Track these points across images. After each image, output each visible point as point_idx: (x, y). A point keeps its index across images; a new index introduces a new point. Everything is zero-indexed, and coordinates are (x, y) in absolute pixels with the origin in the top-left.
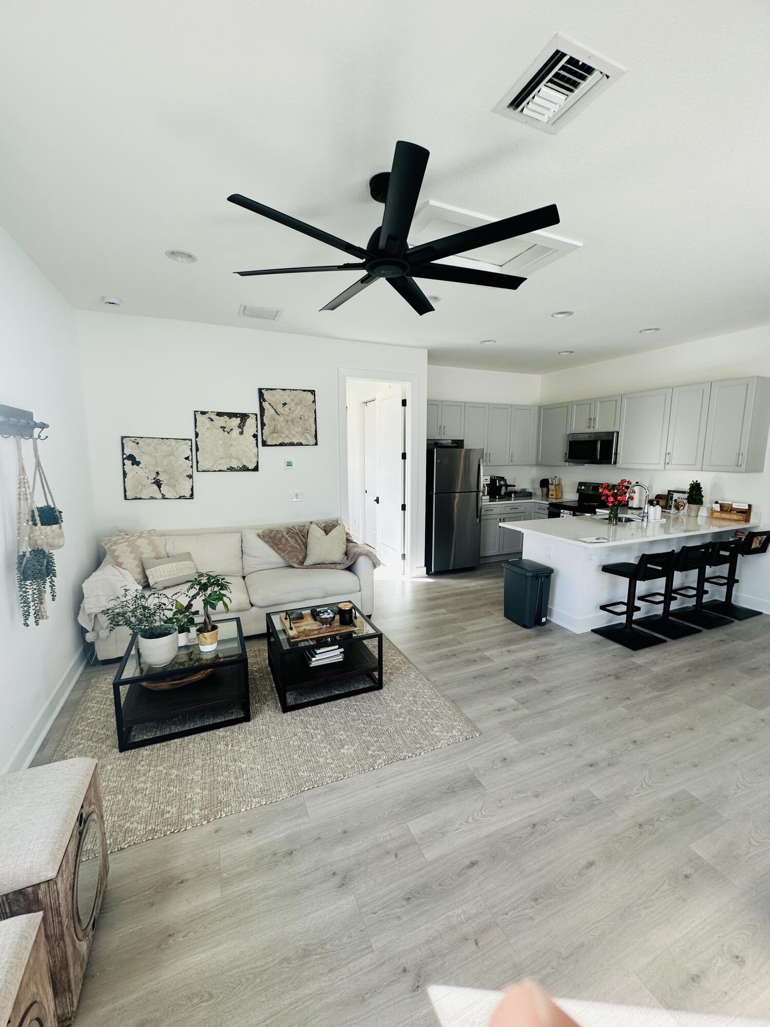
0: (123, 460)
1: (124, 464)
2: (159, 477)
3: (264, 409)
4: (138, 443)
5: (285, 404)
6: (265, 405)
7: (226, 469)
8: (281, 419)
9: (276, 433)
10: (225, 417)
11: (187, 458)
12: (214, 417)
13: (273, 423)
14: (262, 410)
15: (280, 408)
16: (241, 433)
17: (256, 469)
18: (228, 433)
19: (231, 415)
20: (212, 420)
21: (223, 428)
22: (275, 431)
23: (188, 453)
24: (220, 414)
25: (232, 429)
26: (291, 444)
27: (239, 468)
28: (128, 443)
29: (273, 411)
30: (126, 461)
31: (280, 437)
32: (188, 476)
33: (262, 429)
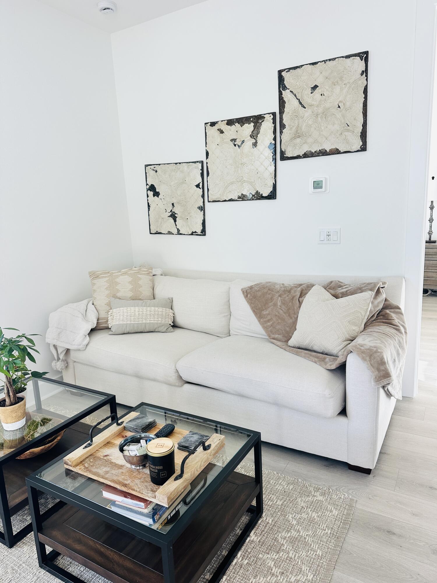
0: (147, 191)
1: (148, 196)
2: (175, 210)
3: (284, 102)
4: (156, 171)
5: (315, 87)
6: (286, 95)
7: (236, 198)
8: (307, 113)
9: (299, 137)
10: (237, 124)
11: (198, 186)
12: (224, 126)
13: (296, 122)
14: (282, 103)
15: (307, 97)
16: (255, 144)
17: (272, 196)
18: (239, 146)
19: (242, 121)
20: (222, 132)
21: (234, 140)
22: (297, 135)
23: (199, 180)
24: (230, 122)
25: (243, 142)
26: (323, 153)
27: (251, 196)
29: (296, 103)
30: (149, 191)
31: (306, 142)
32: (199, 208)
33: (281, 132)
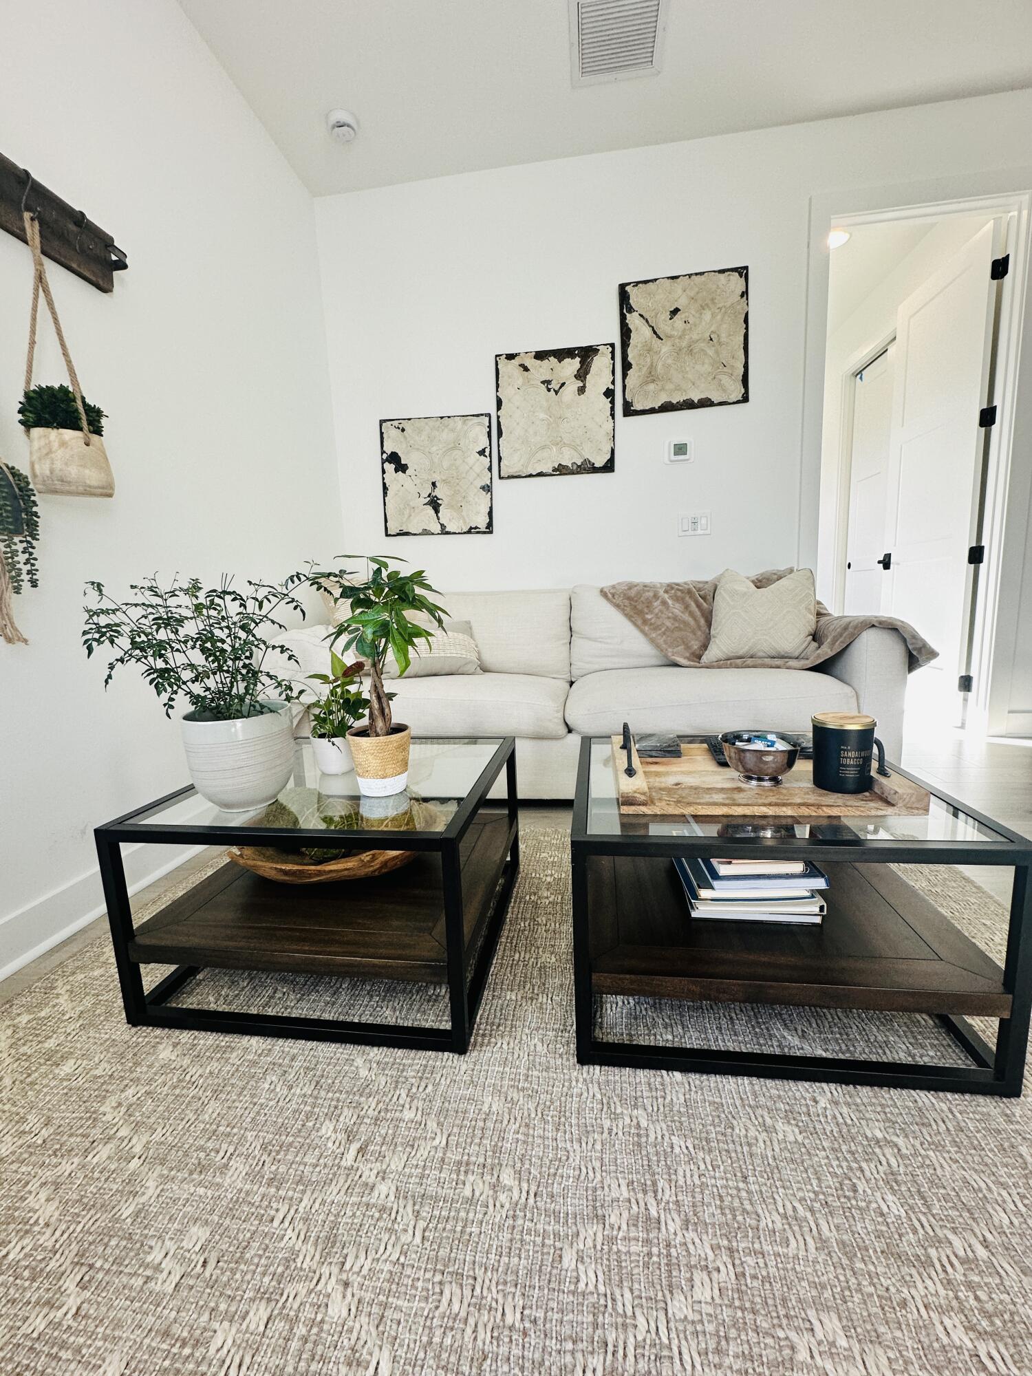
0: (383, 464)
1: (384, 472)
2: (437, 493)
3: (629, 331)
4: (403, 430)
5: (675, 311)
6: (633, 320)
7: (550, 471)
8: (665, 348)
9: (653, 381)
10: (552, 358)
11: (482, 453)
12: (530, 362)
13: (648, 360)
14: (626, 332)
15: (664, 325)
16: (582, 390)
17: (609, 467)
18: (556, 392)
19: (562, 354)
20: (526, 369)
21: (547, 382)
22: (651, 377)
23: (484, 442)
24: (540, 356)
25: (563, 384)
26: (689, 405)
27: (575, 467)
28: (391, 432)
29: (647, 332)
30: (387, 465)
31: (663, 389)
32: (483, 488)
33: (625, 376)
